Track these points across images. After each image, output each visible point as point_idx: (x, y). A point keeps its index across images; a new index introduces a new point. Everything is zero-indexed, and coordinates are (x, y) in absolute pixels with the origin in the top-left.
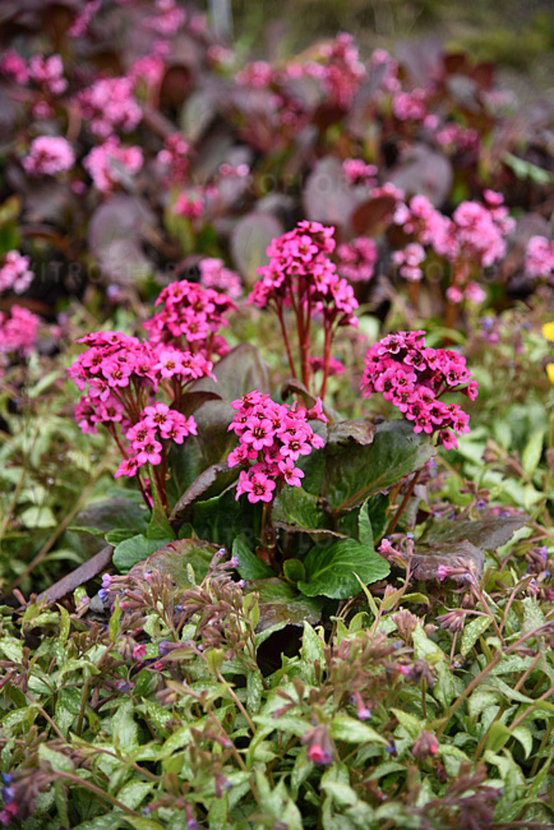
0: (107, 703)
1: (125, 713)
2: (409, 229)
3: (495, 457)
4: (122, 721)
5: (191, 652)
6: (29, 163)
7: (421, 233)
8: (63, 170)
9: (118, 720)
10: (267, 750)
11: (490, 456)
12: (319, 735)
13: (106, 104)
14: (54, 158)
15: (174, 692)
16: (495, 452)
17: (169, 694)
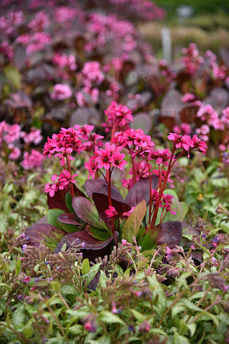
0: (14, 306)
1: (20, 310)
2: (203, 119)
3: (222, 211)
4: (18, 314)
5: (47, 282)
6: (53, 95)
7: (209, 120)
8: (67, 98)
9: (16, 313)
10: (79, 329)
11: (219, 210)
12: (90, 319)
13: (88, 73)
14: (62, 93)
15: (32, 297)
16: (222, 209)
17: (30, 299)
